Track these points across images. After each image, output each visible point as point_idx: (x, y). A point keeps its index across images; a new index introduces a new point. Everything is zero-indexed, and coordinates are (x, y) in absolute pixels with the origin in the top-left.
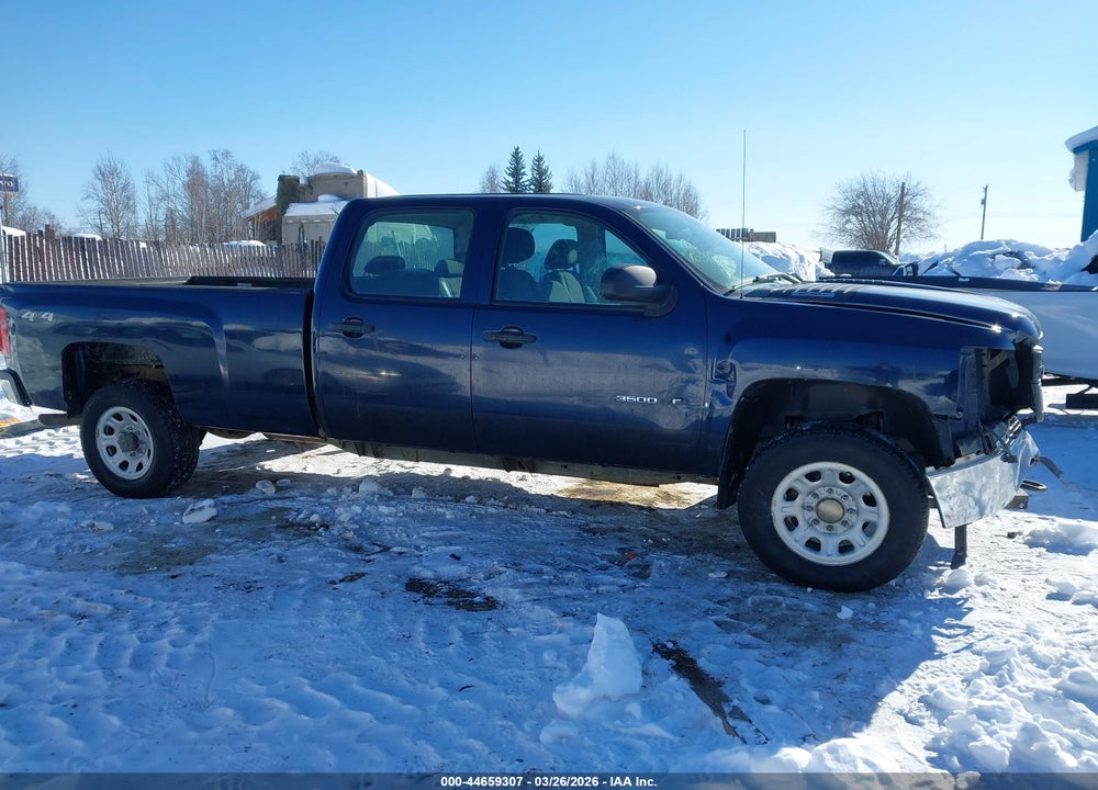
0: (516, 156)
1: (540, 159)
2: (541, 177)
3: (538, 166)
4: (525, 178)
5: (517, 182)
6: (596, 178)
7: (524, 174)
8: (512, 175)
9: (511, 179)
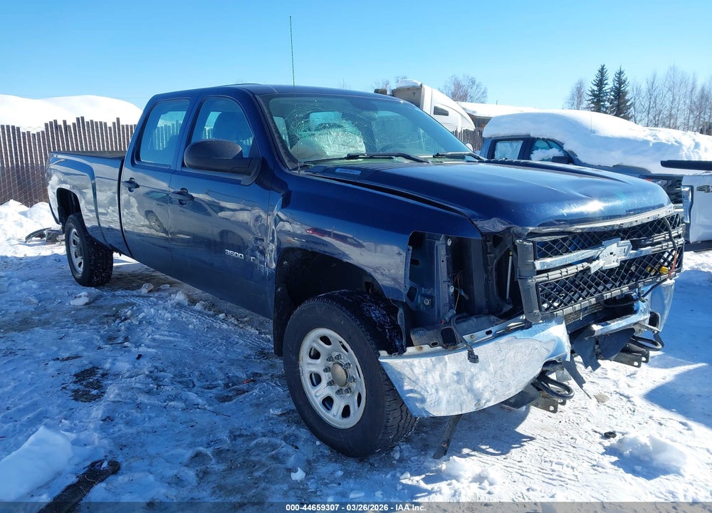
0: (602, 72)
1: (620, 73)
2: (620, 86)
3: (619, 78)
4: (607, 87)
5: (600, 90)
6: (656, 84)
7: (606, 84)
8: (597, 85)
9: (596, 88)
